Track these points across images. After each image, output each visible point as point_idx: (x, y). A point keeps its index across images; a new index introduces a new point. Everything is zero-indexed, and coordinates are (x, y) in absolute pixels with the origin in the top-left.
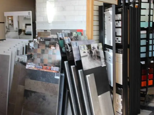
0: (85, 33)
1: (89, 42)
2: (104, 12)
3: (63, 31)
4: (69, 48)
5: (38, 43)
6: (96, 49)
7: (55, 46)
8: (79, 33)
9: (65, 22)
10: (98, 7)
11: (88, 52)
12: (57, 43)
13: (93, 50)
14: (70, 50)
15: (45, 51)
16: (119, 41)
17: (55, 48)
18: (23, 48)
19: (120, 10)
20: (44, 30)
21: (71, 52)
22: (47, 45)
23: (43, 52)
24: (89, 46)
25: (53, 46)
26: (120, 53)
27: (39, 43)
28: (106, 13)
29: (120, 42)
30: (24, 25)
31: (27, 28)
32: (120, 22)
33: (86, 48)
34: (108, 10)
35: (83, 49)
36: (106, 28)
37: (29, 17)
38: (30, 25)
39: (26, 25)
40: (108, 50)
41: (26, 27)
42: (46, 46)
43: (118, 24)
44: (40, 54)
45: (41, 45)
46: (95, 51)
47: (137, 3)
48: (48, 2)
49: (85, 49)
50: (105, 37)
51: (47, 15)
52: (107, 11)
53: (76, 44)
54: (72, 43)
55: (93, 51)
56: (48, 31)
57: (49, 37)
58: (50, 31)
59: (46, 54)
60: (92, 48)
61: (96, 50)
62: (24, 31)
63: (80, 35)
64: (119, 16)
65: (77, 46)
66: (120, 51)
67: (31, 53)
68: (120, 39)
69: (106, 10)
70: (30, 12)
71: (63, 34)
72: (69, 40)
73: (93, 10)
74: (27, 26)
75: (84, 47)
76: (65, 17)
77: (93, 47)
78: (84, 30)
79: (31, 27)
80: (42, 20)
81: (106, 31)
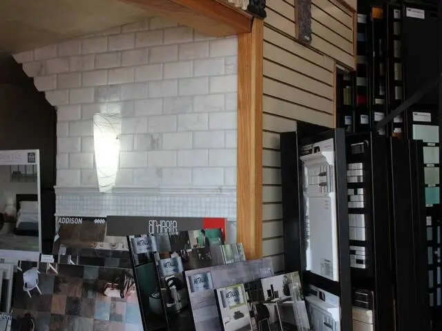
0: (233, 232)
1: (251, 269)
2: (301, 153)
3: (152, 224)
4: (176, 295)
5: (56, 271)
6: (282, 295)
7: (121, 288)
8: (211, 232)
9: (158, 189)
10: (278, 136)
11: (252, 314)
12: (129, 276)
13: (269, 301)
14: (179, 306)
15: (83, 305)
16: (360, 262)
17: (122, 292)
18: (5, 282)
19: (358, 146)
20: (84, 219)
21: (182, 310)
22: (91, 282)
23: (74, 308)
24: (254, 288)
25: (113, 288)
26: (363, 306)
27: (59, 271)
28: (310, 160)
29: (364, 266)
30: (11, 201)
31: (21, 210)
32: (361, 191)
33: (243, 296)
34: (317, 149)
35: (231, 301)
36: (307, 213)
37: (29, 172)
38: (33, 198)
39: (20, 198)
40: (318, 294)
41: (18, 207)
42: (87, 286)
43: (353, 198)
44: (61, 318)
45: (65, 282)
46: (276, 304)
47: (397, 125)
48: (98, 118)
49: (242, 301)
50: (305, 245)
51: (94, 163)
52: (310, 152)
53: (205, 280)
54: (190, 278)
55: (271, 308)
56: (96, 221)
57: (99, 246)
58: (103, 221)
59: (86, 316)
60: (266, 297)
61: (280, 302)
62: (13, 220)
63: (215, 242)
64: (357, 171)
65: (206, 286)
66: (363, 298)
67: (26, 312)
68: (362, 253)
69: (308, 147)
70: (34, 154)
71: (153, 238)
72: (175, 264)
73: (260, 148)
74: (24, 204)
75: (236, 294)
76: (159, 171)
77: (269, 291)
78: (228, 220)
79: (38, 205)
80: (78, 184)
81: (308, 221)
